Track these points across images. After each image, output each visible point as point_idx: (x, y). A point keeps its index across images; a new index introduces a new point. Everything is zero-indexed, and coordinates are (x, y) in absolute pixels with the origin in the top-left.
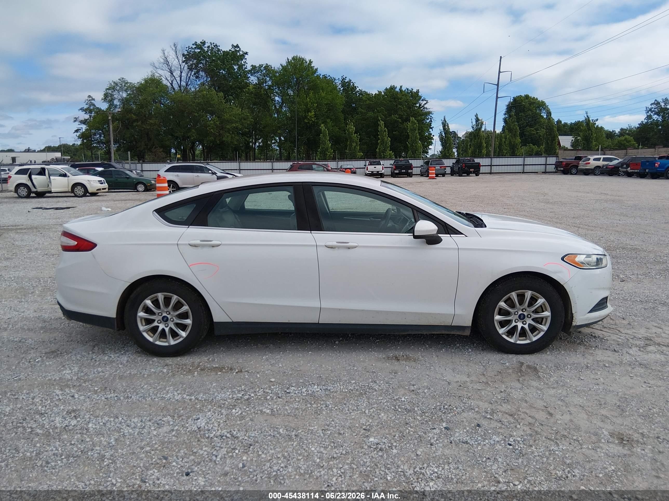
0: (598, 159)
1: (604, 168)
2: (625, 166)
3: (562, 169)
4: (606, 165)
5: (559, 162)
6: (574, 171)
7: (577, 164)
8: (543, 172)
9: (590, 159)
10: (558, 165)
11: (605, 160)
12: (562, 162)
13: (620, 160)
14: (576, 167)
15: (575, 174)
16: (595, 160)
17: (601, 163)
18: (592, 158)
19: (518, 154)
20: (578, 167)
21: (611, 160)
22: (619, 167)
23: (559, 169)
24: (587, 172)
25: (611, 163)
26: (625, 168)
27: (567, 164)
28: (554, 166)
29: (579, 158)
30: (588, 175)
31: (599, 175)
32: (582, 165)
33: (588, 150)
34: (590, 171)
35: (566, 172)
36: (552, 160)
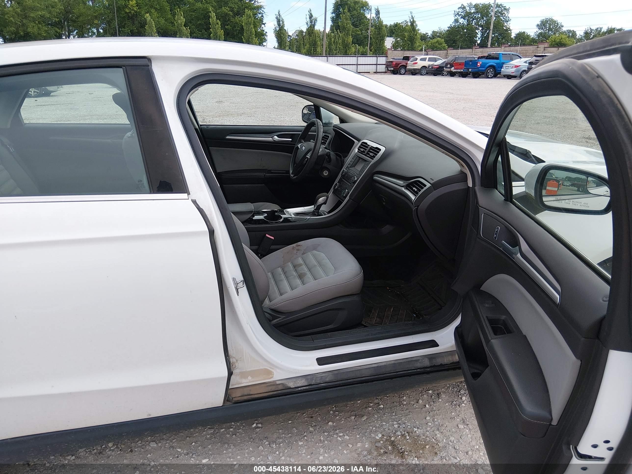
0: (424, 60)
1: (430, 68)
2: (449, 66)
3: (392, 69)
4: (432, 65)
5: (389, 62)
6: (403, 71)
7: (405, 64)
8: (374, 72)
9: (417, 59)
10: (388, 64)
11: (430, 60)
12: (392, 62)
13: (444, 60)
14: (405, 67)
15: (404, 74)
16: (421, 60)
17: (427, 63)
18: (419, 58)
19: (349, 54)
20: (407, 67)
21: (435, 60)
22: (443, 67)
23: (390, 69)
24: (414, 72)
25: (436, 63)
26: (449, 68)
27: (397, 64)
28: (384, 66)
29: (407, 58)
30: (414, 75)
31: (425, 75)
32: (410, 65)
33: (412, 50)
34: (417, 71)
35: (396, 72)
36: (382, 60)
